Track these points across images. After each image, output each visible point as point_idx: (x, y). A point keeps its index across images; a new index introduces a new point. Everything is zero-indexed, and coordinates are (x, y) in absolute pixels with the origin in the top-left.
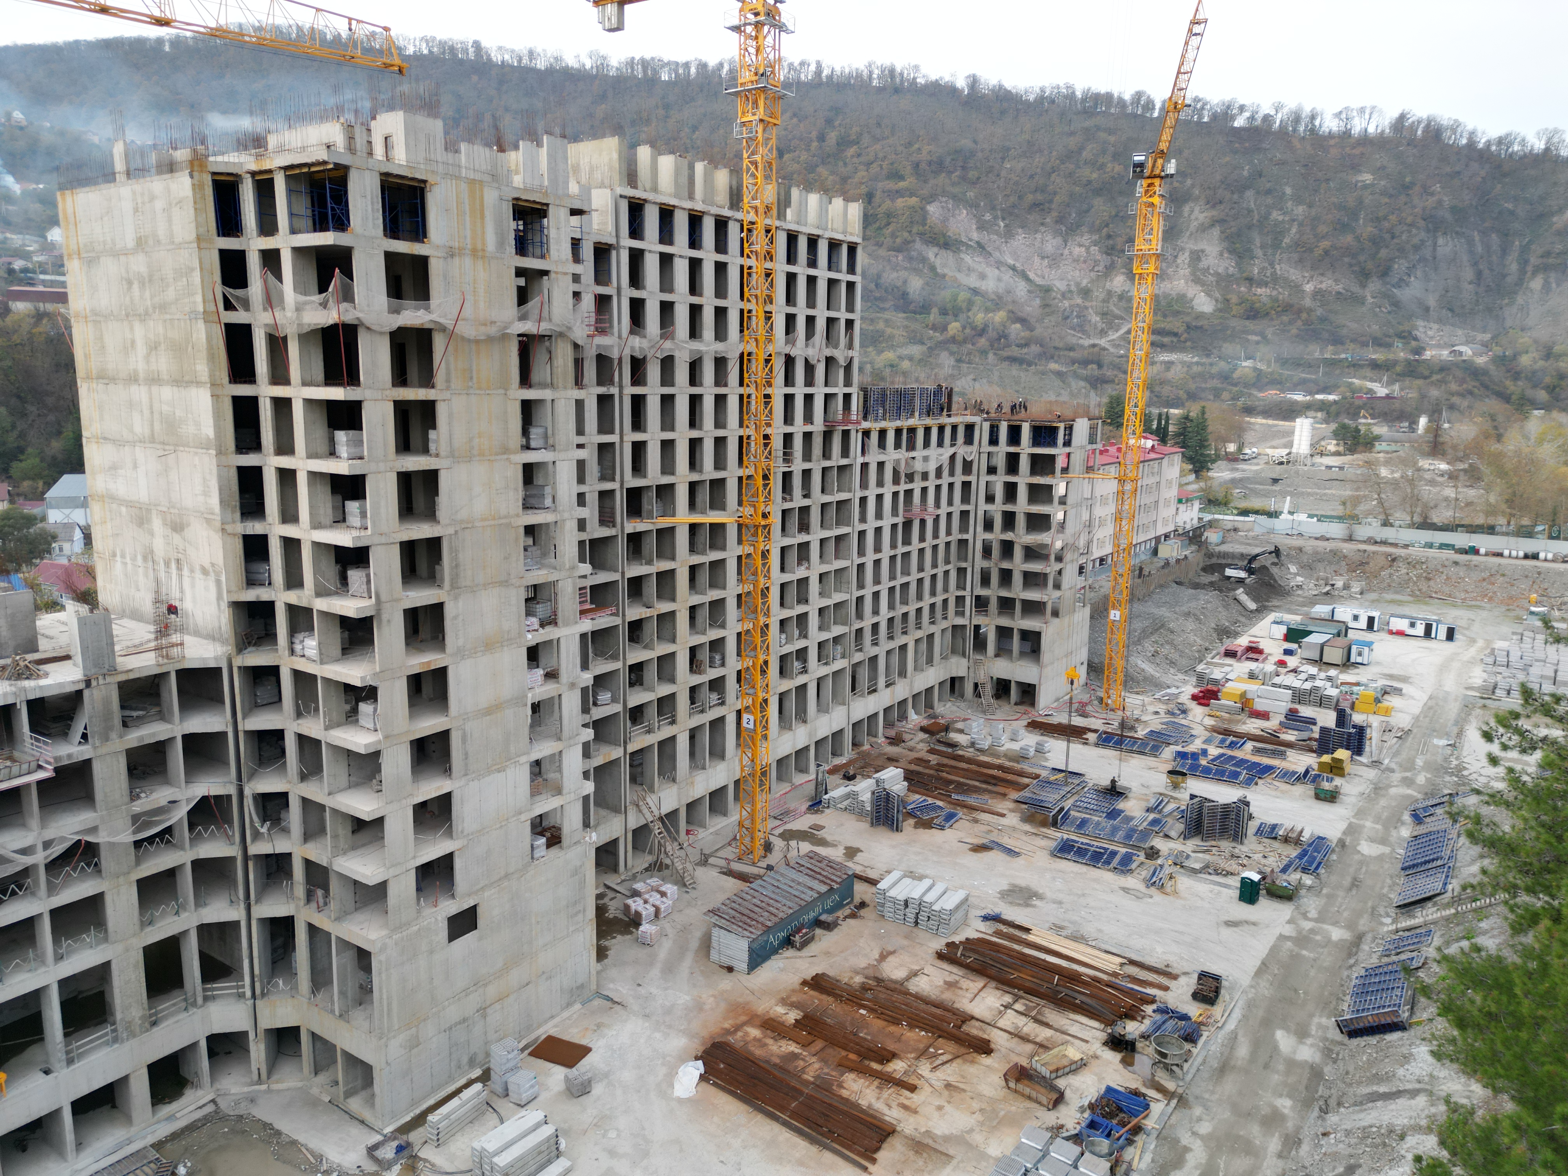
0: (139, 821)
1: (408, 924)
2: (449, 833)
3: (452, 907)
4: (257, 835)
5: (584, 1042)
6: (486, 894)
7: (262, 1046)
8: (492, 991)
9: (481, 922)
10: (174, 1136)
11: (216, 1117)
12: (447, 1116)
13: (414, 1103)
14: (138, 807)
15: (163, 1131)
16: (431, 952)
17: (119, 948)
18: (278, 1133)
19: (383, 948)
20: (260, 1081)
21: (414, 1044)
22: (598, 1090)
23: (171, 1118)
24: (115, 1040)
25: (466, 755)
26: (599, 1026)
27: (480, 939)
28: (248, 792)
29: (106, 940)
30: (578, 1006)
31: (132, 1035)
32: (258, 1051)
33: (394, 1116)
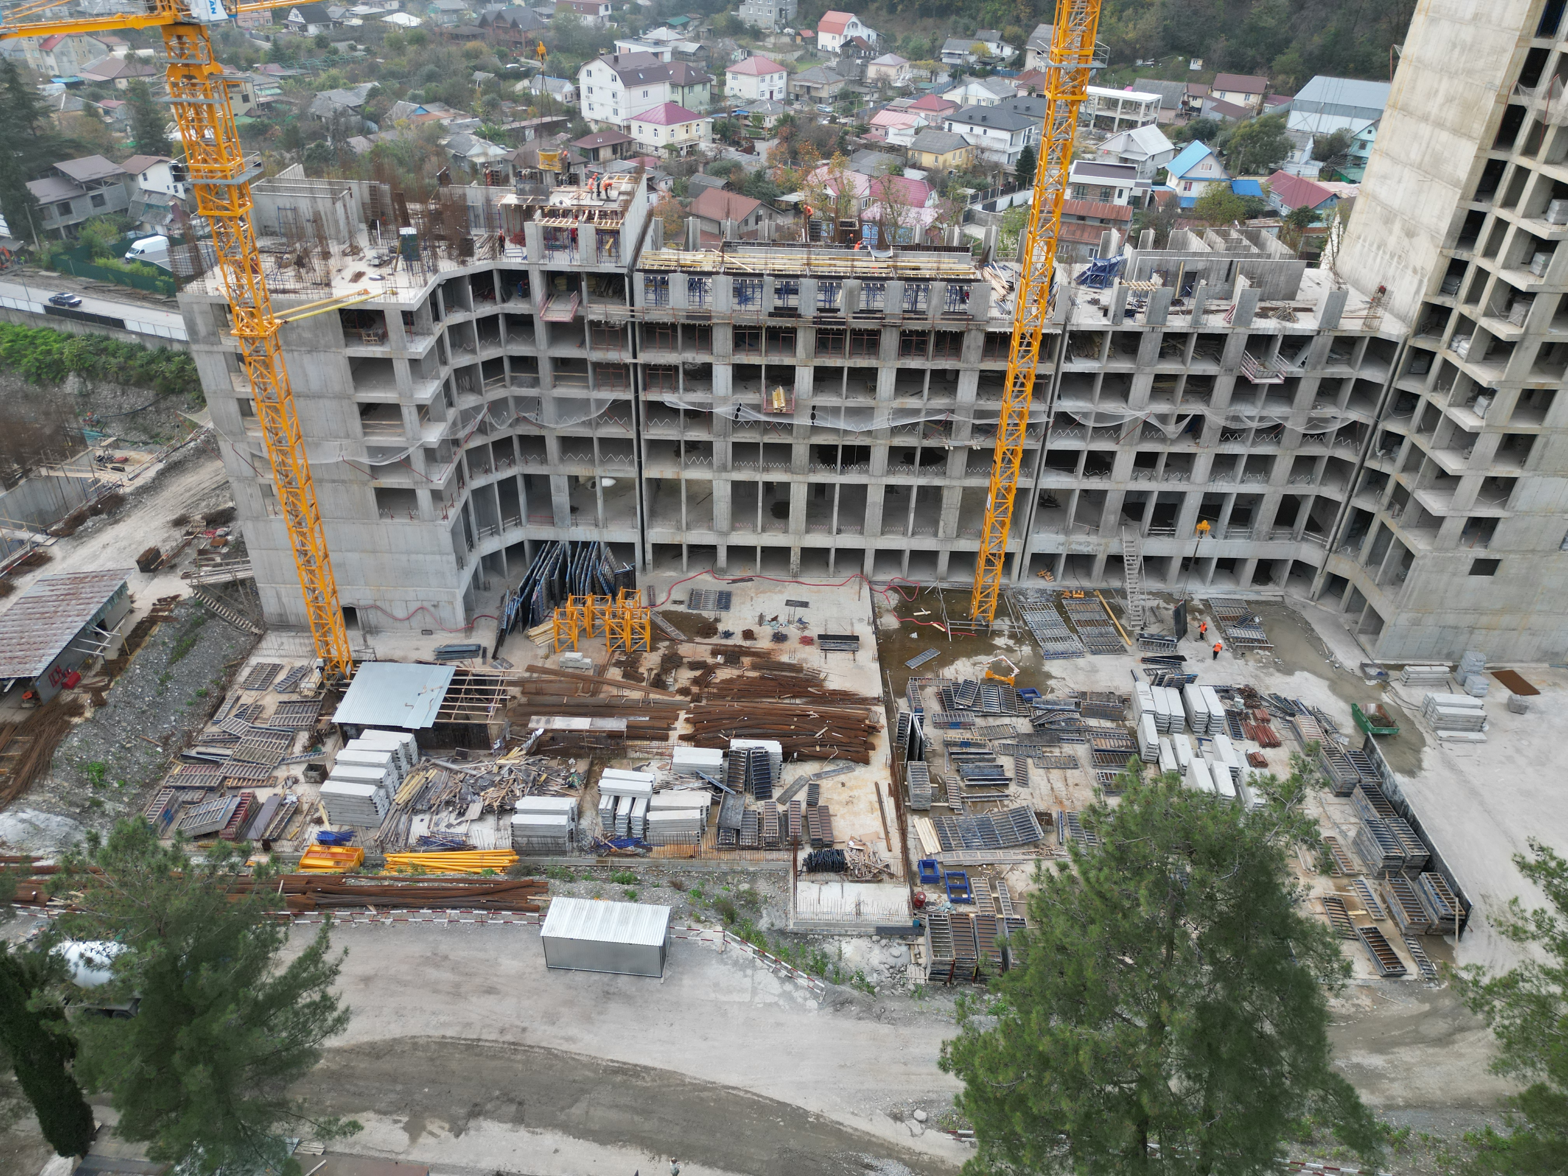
0: (1312, 422)
1: (1447, 550)
2: (1503, 505)
3: (1481, 553)
4: (1374, 455)
5: (1537, 687)
6: (1512, 556)
7: (1322, 581)
8: (1484, 620)
9: (1498, 572)
10: (1257, 602)
11: (1280, 605)
12: (1418, 673)
13: (1400, 657)
14: (1314, 414)
15: (1253, 597)
16: (1454, 574)
17: (1272, 489)
18: (1313, 630)
19: (1424, 557)
20: (1312, 599)
21: (1416, 623)
22: (1528, 716)
23: (1258, 593)
24: (1249, 537)
25: (1542, 457)
26: (1555, 684)
27: (1493, 583)
28: (1380, 427)
29: (1267, 482)
30: (1546, 665)
31: (1258, 539)
32: (1318, 582)
33: (1384, 656)
